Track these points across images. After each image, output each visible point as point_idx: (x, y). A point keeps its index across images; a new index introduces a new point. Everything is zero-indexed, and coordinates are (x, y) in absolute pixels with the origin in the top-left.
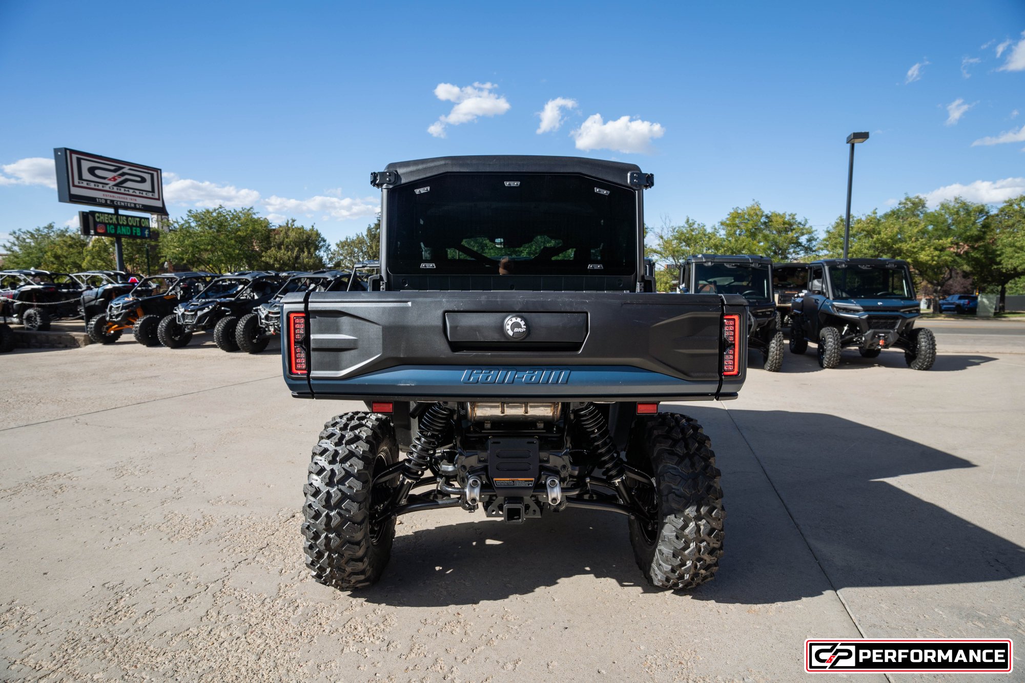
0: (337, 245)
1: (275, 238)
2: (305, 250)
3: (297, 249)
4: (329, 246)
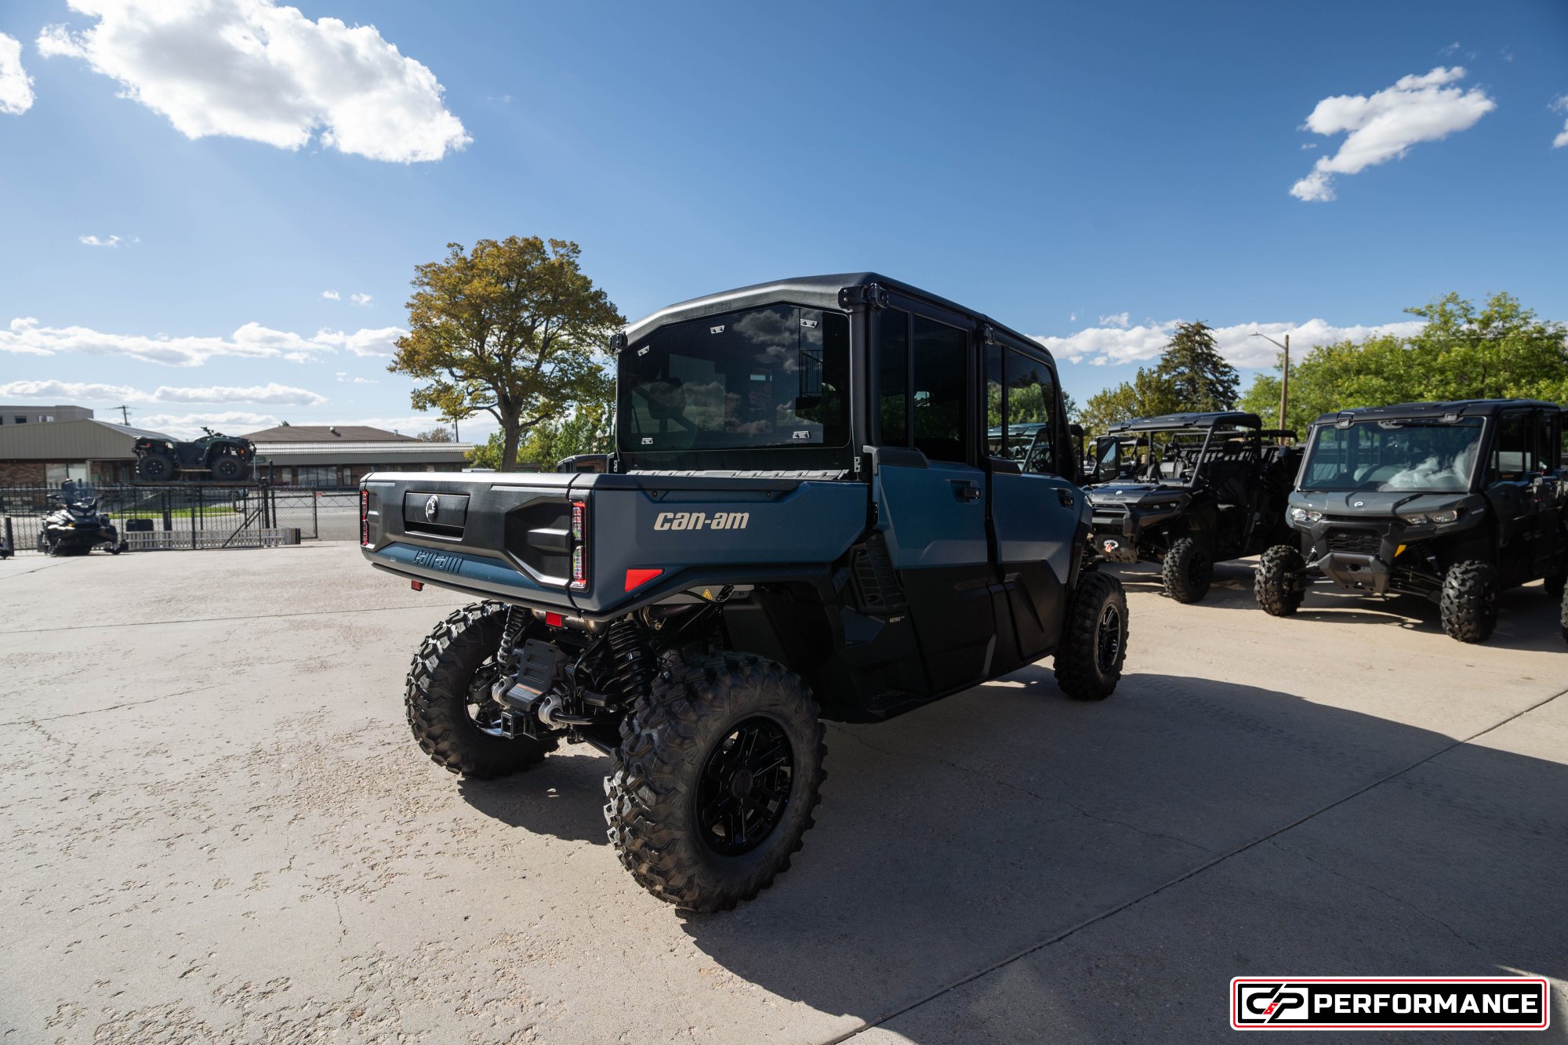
0: (1091, 403)
1: (993, 397)
2: (1035, 412)
3: (1022, 411)
4: (1073, 404)
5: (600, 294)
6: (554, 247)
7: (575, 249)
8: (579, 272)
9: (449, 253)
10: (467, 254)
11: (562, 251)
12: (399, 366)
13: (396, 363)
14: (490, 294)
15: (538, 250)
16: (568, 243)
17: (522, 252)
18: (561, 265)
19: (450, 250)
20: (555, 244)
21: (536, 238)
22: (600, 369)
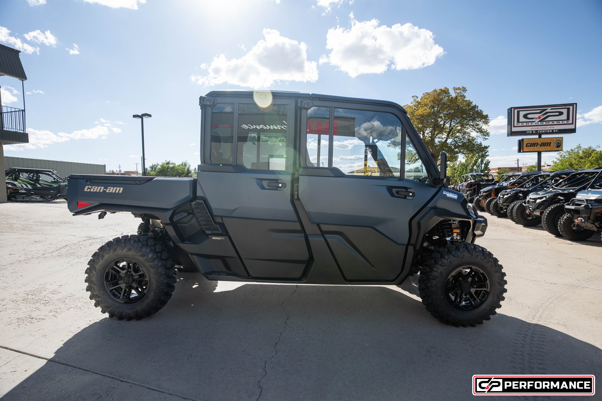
5: (475, 107)
6: (455, 90)
7: (464, 90)
8: (466, 99)
9: (412, 100)
10: (419, 100)
11: (458, 91)
12: (391, 145)
13: (390, 143)
14: (424, 114)
15: (446, 93)
16: (461, 88)
17: (439, 94)
18: (456, 98)
19: (413, 98)
20: (455, 89)
21: (446, 88)
22: (473, 139)
